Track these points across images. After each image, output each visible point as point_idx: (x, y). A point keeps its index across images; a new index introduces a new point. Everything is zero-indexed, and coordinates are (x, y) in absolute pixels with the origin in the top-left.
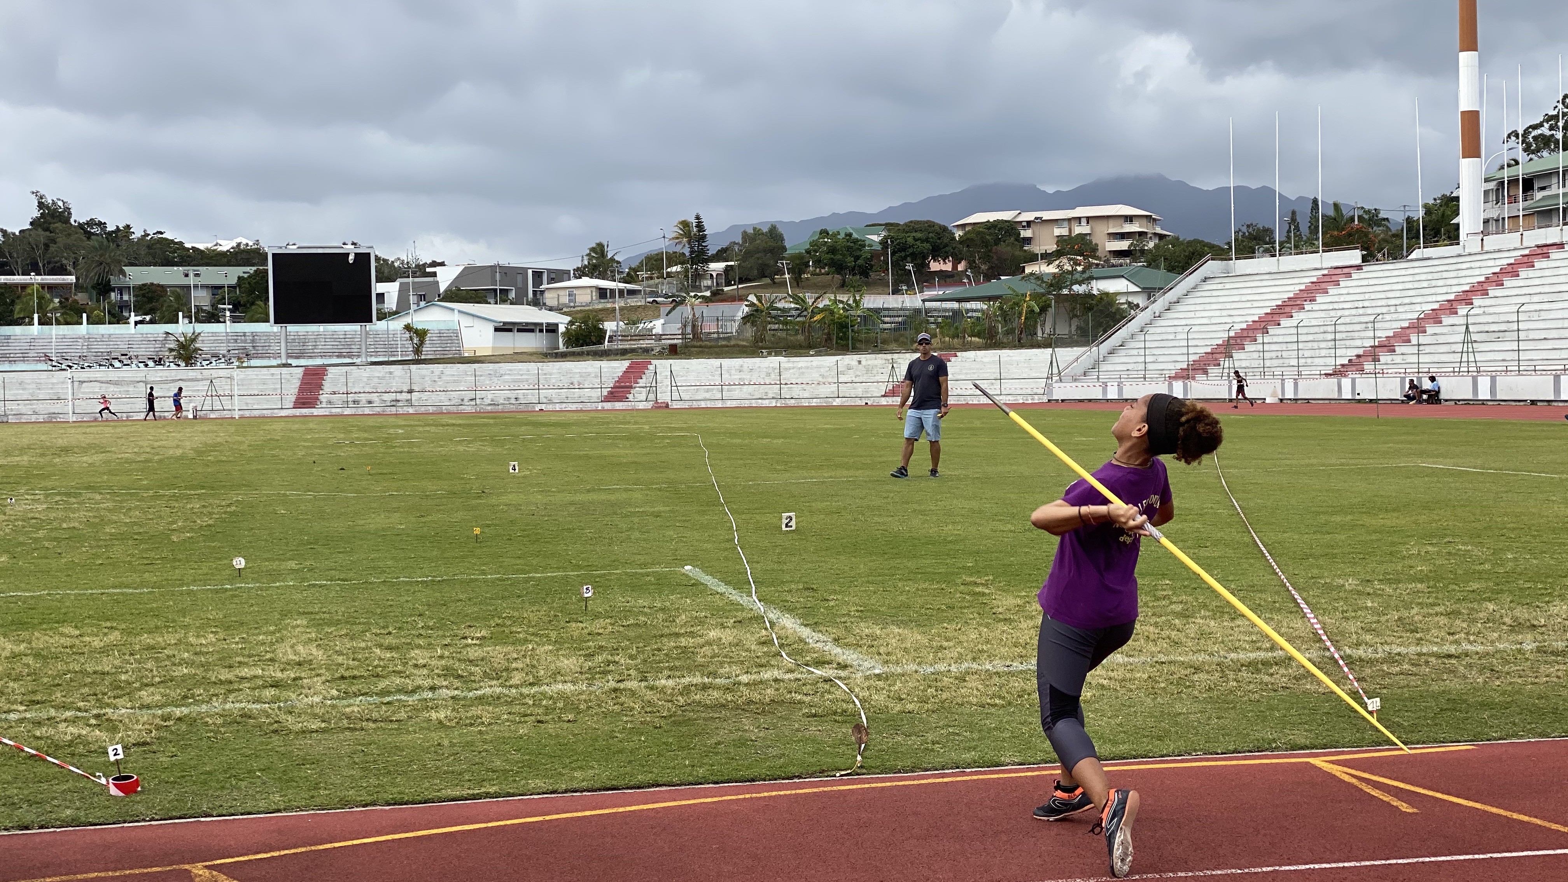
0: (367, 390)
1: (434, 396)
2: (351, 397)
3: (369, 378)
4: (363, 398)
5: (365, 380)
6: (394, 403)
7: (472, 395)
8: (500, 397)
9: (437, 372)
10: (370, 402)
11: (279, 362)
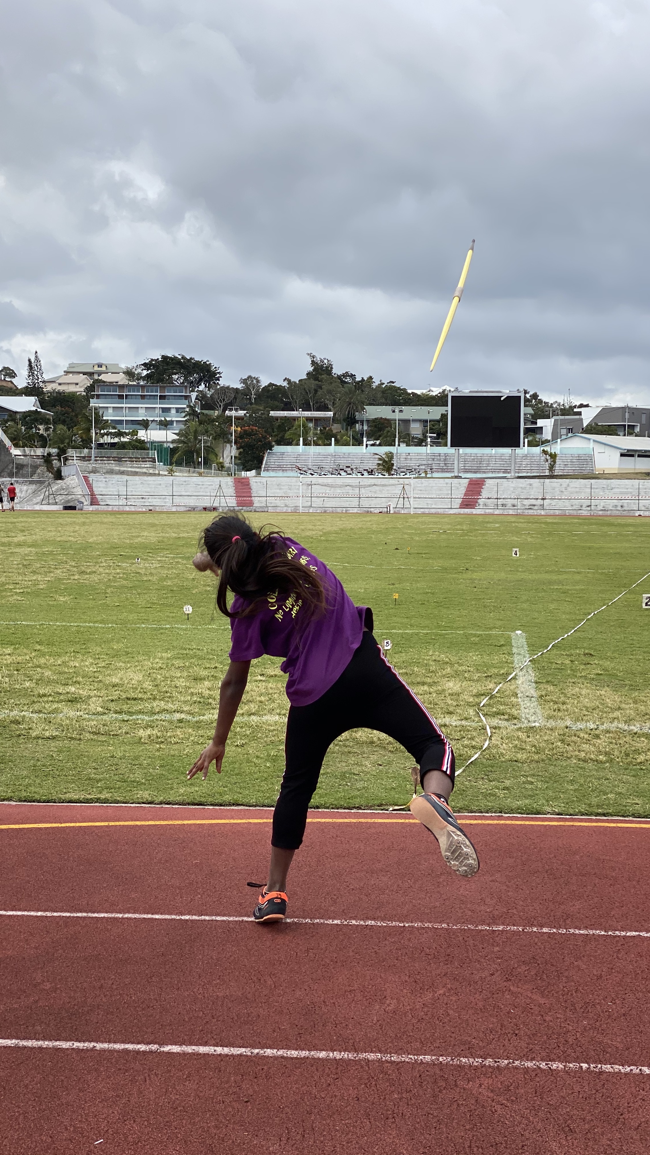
0: (512, 497)
1: (560, 503)
2: (500, 502)
3: (515, 488)
4: (510, 502)
5: (512, 489)
6: (530, 507)
7: (588, 502)
8: (610, 504)
9: (565, 485)
10: (514, 506)
11: (453, 475)
